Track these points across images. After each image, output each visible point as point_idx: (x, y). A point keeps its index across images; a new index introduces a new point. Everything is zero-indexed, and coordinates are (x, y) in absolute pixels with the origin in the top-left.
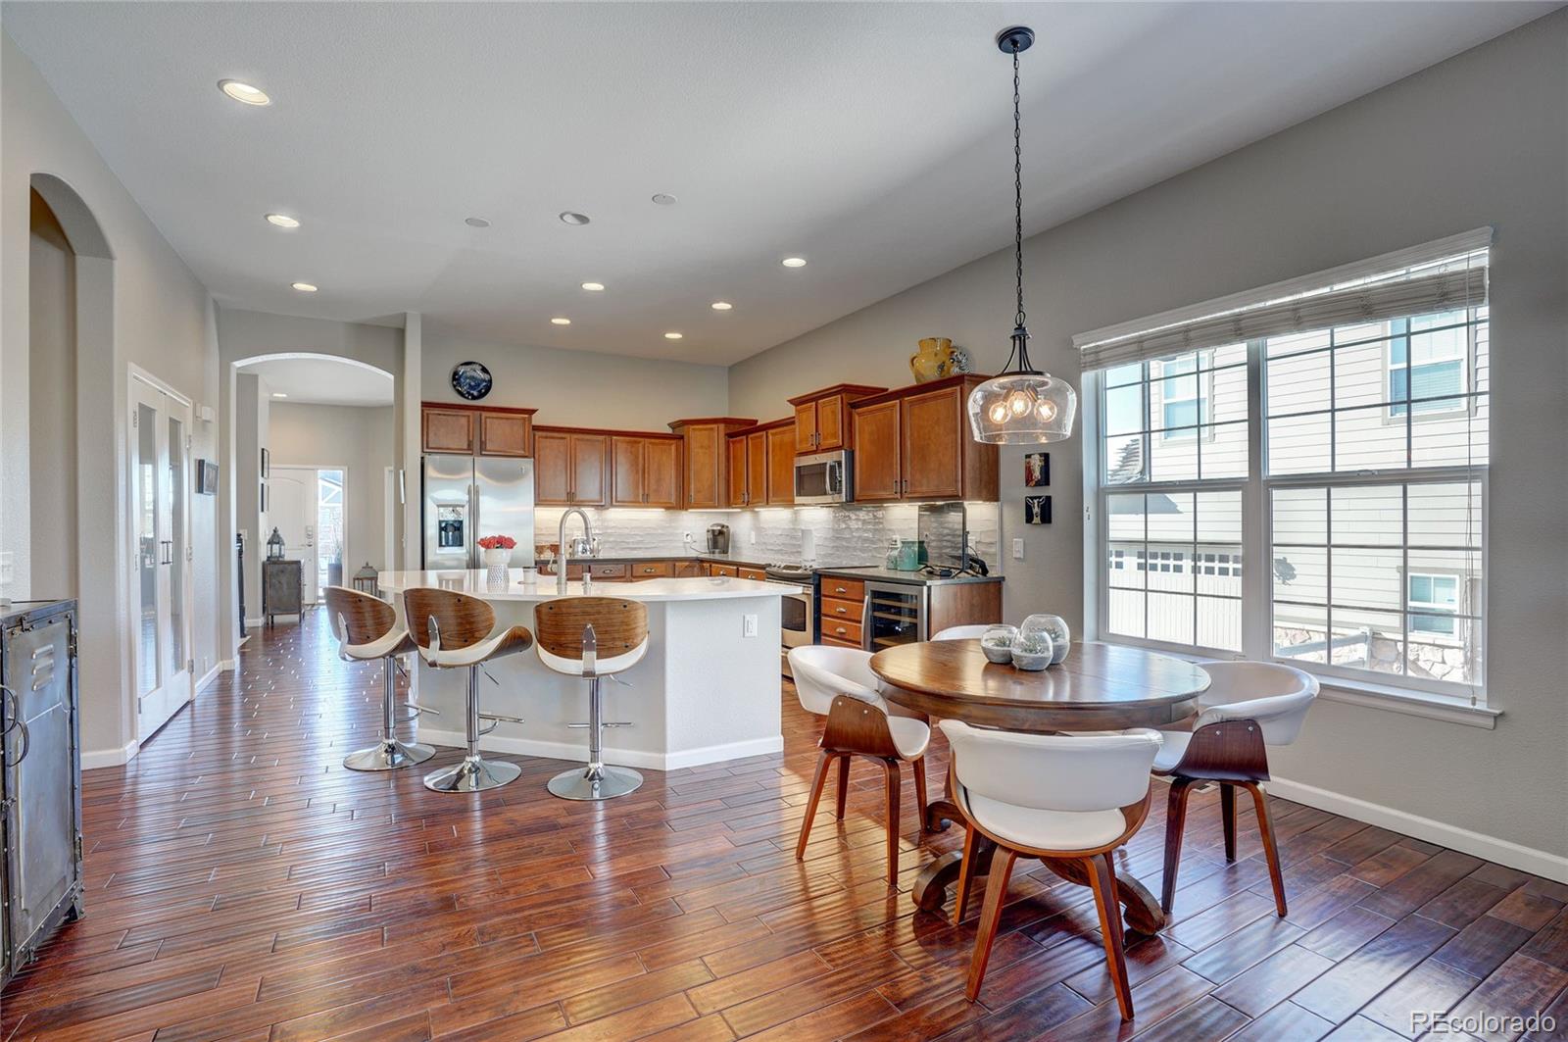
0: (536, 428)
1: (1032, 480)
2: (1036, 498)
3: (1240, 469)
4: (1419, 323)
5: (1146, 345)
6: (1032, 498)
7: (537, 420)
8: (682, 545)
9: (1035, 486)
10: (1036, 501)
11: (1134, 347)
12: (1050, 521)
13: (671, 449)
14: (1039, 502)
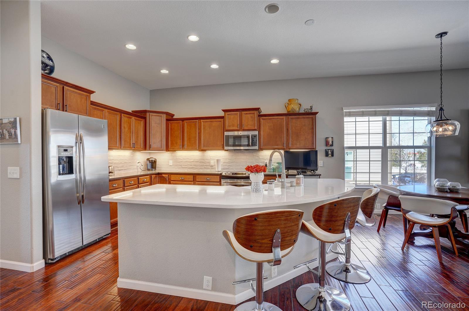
0: (93, 103)
1: (329, 145)
2: (330, 149)
3: (381, 144)
4: (416, 118)
5: (364, 113)
6: (328, 150)
7: (93, 98)
8: (136, 167)
9: (330, 146)
10: (330, 150)
11: (361, 113)
12: (333, 156)
13: (141, 123)
14: (331, 151)
